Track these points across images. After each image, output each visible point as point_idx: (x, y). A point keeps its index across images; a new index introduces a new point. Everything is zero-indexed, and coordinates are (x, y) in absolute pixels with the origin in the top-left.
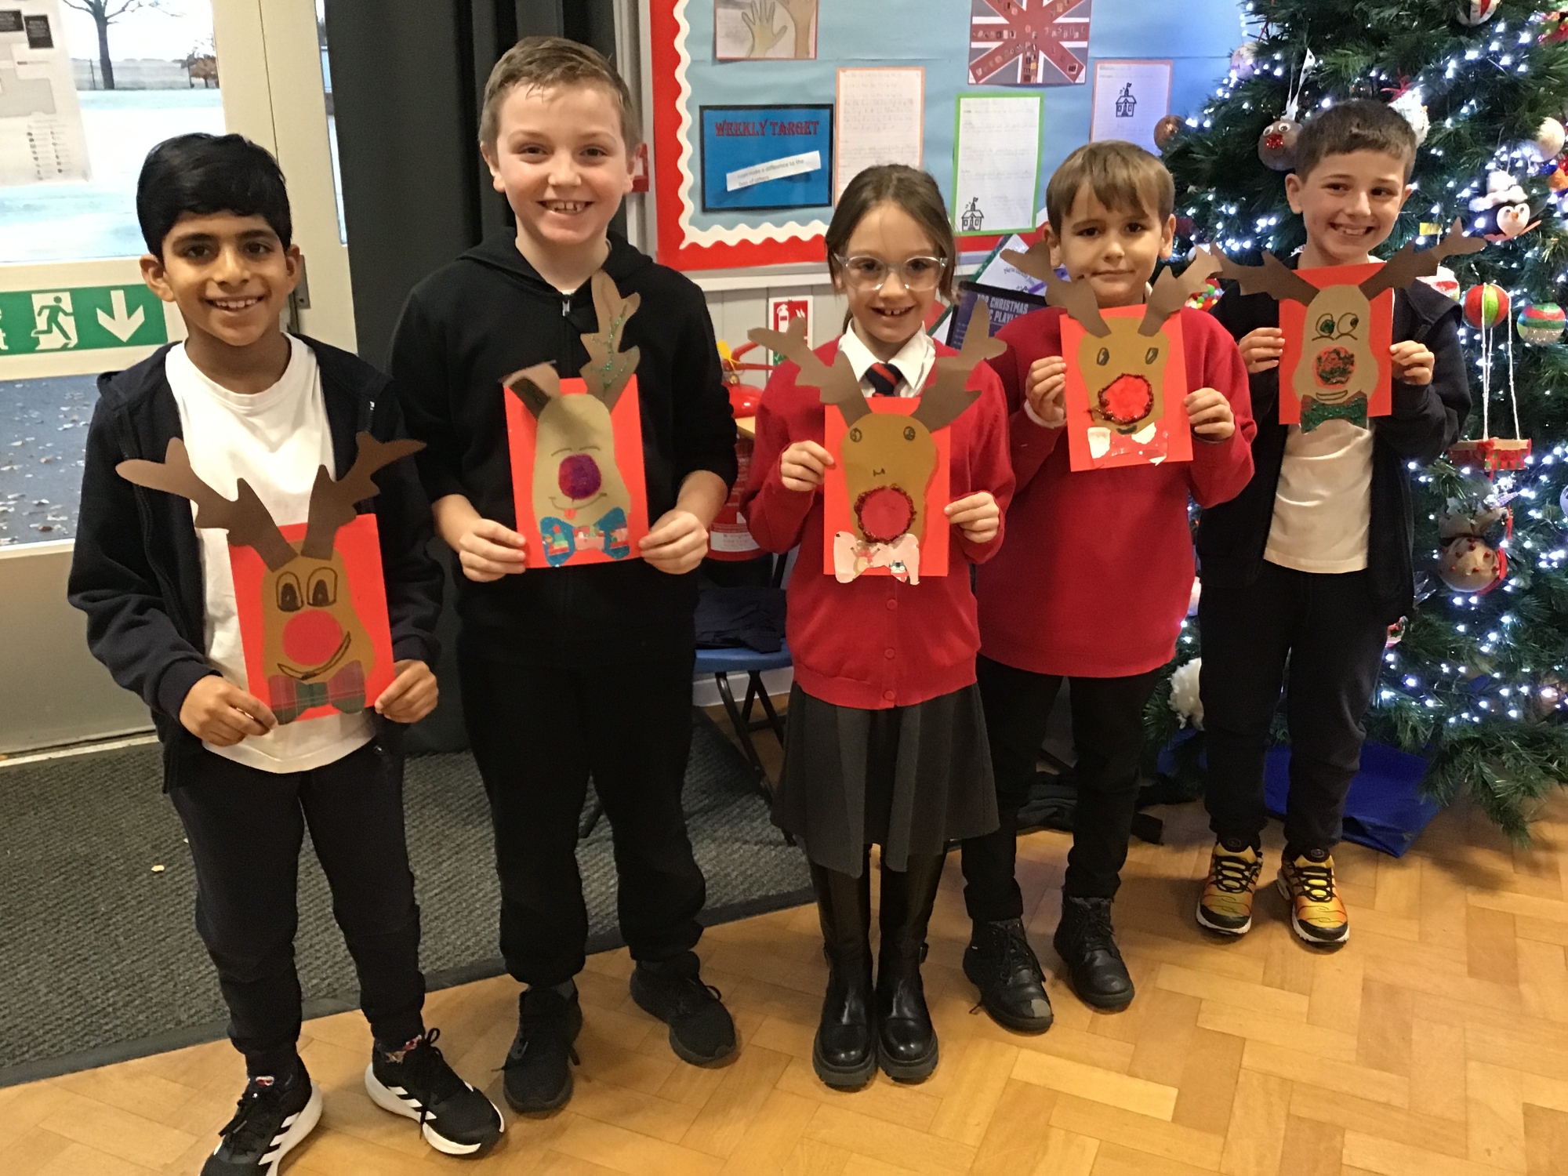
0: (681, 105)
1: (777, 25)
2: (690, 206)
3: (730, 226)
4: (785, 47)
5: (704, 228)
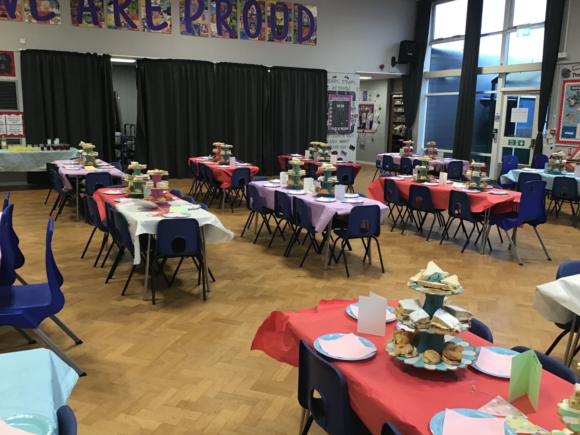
0: (561, 126)
1: (572, 119)
2: (560, 136)
3: (564, 139)
4: (572, 121)
5: (561, 139)
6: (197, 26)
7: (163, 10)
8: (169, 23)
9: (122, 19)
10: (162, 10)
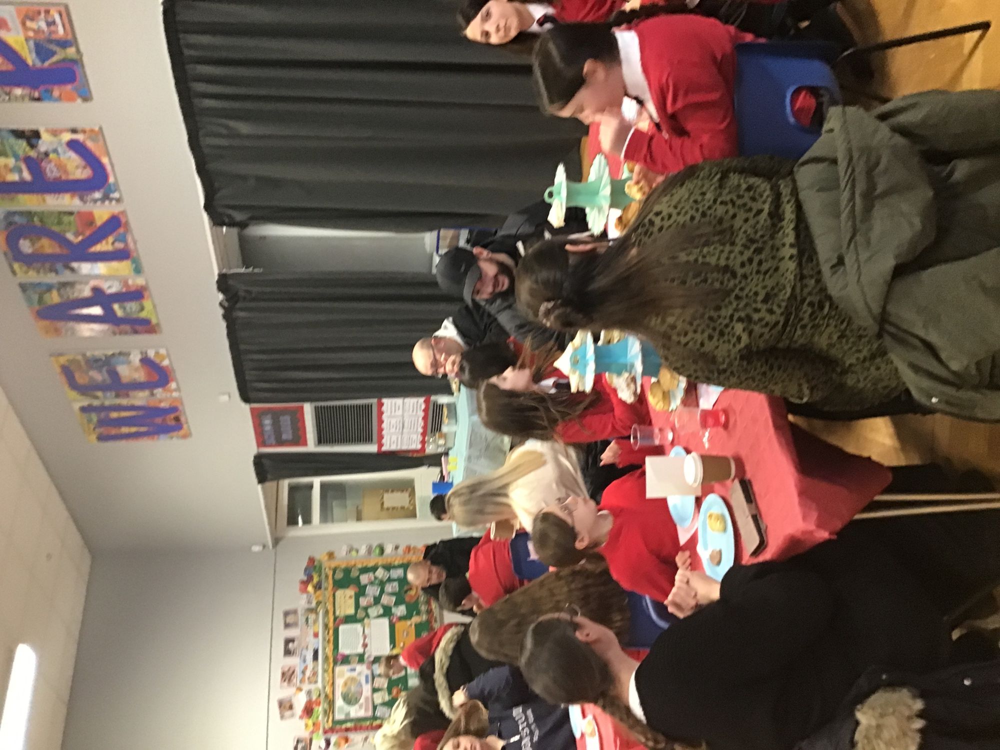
6: (42, 51)
7: (28, 148)
8: (67, 137)
9: (104, 246)
10: (33, 154)
